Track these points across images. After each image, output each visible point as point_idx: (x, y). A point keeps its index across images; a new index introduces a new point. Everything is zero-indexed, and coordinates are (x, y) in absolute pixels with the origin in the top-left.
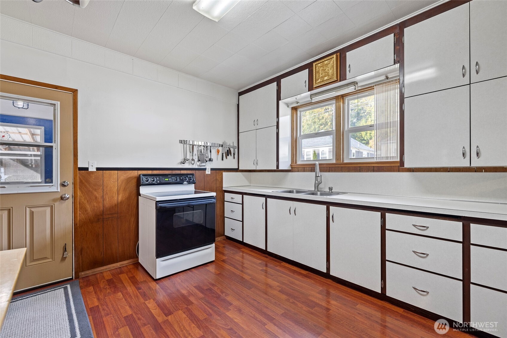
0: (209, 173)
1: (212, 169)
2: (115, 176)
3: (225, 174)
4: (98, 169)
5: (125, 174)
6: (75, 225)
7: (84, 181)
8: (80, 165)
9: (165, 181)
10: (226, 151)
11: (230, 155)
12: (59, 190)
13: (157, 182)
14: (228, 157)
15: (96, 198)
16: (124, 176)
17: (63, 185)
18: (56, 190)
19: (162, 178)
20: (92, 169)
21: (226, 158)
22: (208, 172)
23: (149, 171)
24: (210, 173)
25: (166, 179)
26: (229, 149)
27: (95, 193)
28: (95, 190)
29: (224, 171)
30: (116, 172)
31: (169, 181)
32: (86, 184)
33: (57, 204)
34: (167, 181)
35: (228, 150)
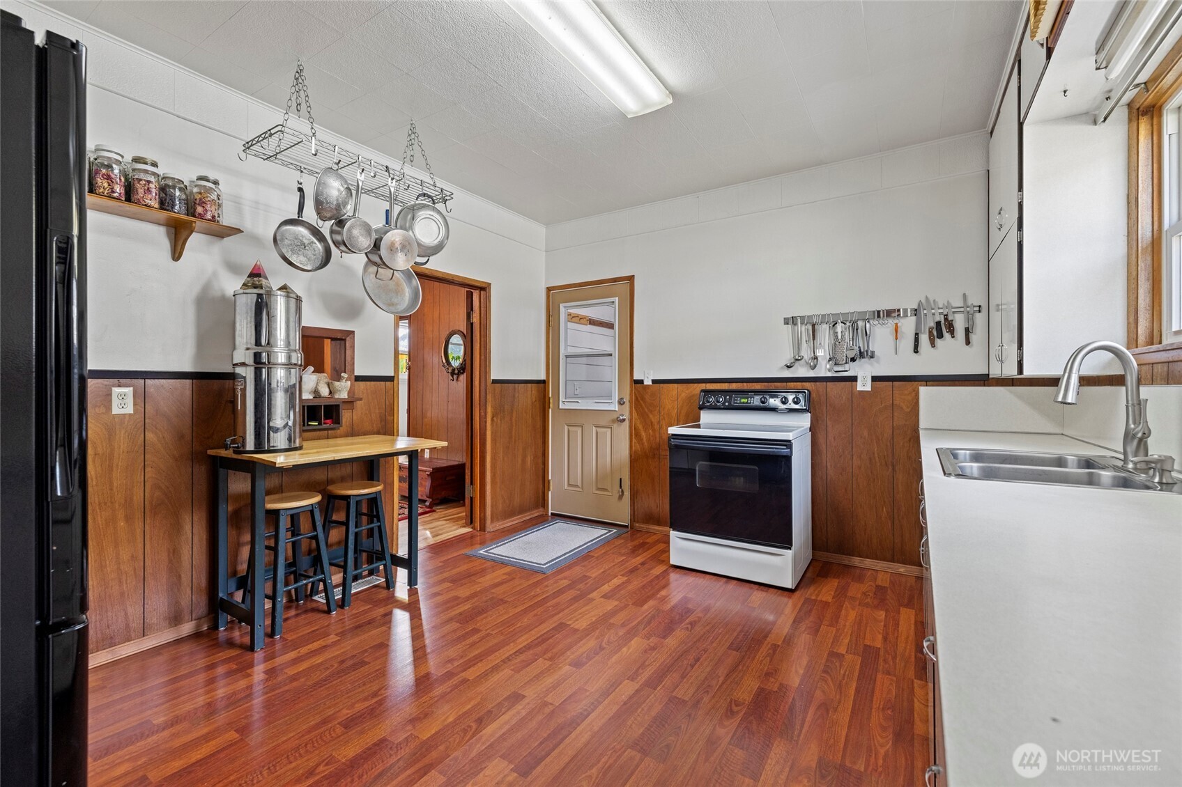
0: (868, 388)
1: (875, 379)
2: (675, 393)
3: (924, 391)
4: (654, 381)
5: (688, 389)
6: (631, 456)
7: (639, 399)
8: (636, 377)
9: (741, 403)
10: (932, 324)
11: (947, 335)
12: (617, 409)
13: (724, 404)
14: (938, 341)
15: (652, 423)
16: (687, 392)
17: (621, 403)
18: (614, 409)
19: (735, 397)
20: (648, 382)
21: (933, 344)
22: (864, 385)
23: (723, 384)
24: (870, 390)
25: (743, 400)
26: (946, 319)
27: (651, 416)
28: (651, 412)
29: (924, 383)
30: (676, 385)
31: (747, 403)
32: (642, 402)
33: (615, 425)
34: (744, 403)
35: (938, 324)
